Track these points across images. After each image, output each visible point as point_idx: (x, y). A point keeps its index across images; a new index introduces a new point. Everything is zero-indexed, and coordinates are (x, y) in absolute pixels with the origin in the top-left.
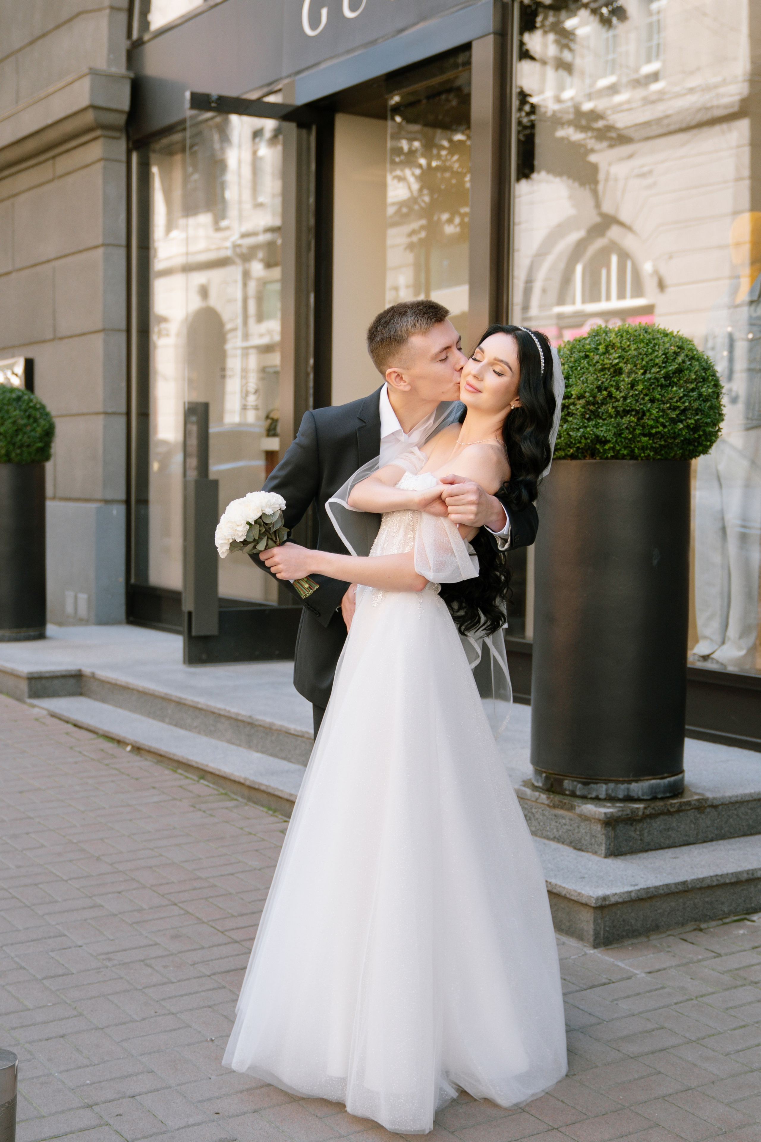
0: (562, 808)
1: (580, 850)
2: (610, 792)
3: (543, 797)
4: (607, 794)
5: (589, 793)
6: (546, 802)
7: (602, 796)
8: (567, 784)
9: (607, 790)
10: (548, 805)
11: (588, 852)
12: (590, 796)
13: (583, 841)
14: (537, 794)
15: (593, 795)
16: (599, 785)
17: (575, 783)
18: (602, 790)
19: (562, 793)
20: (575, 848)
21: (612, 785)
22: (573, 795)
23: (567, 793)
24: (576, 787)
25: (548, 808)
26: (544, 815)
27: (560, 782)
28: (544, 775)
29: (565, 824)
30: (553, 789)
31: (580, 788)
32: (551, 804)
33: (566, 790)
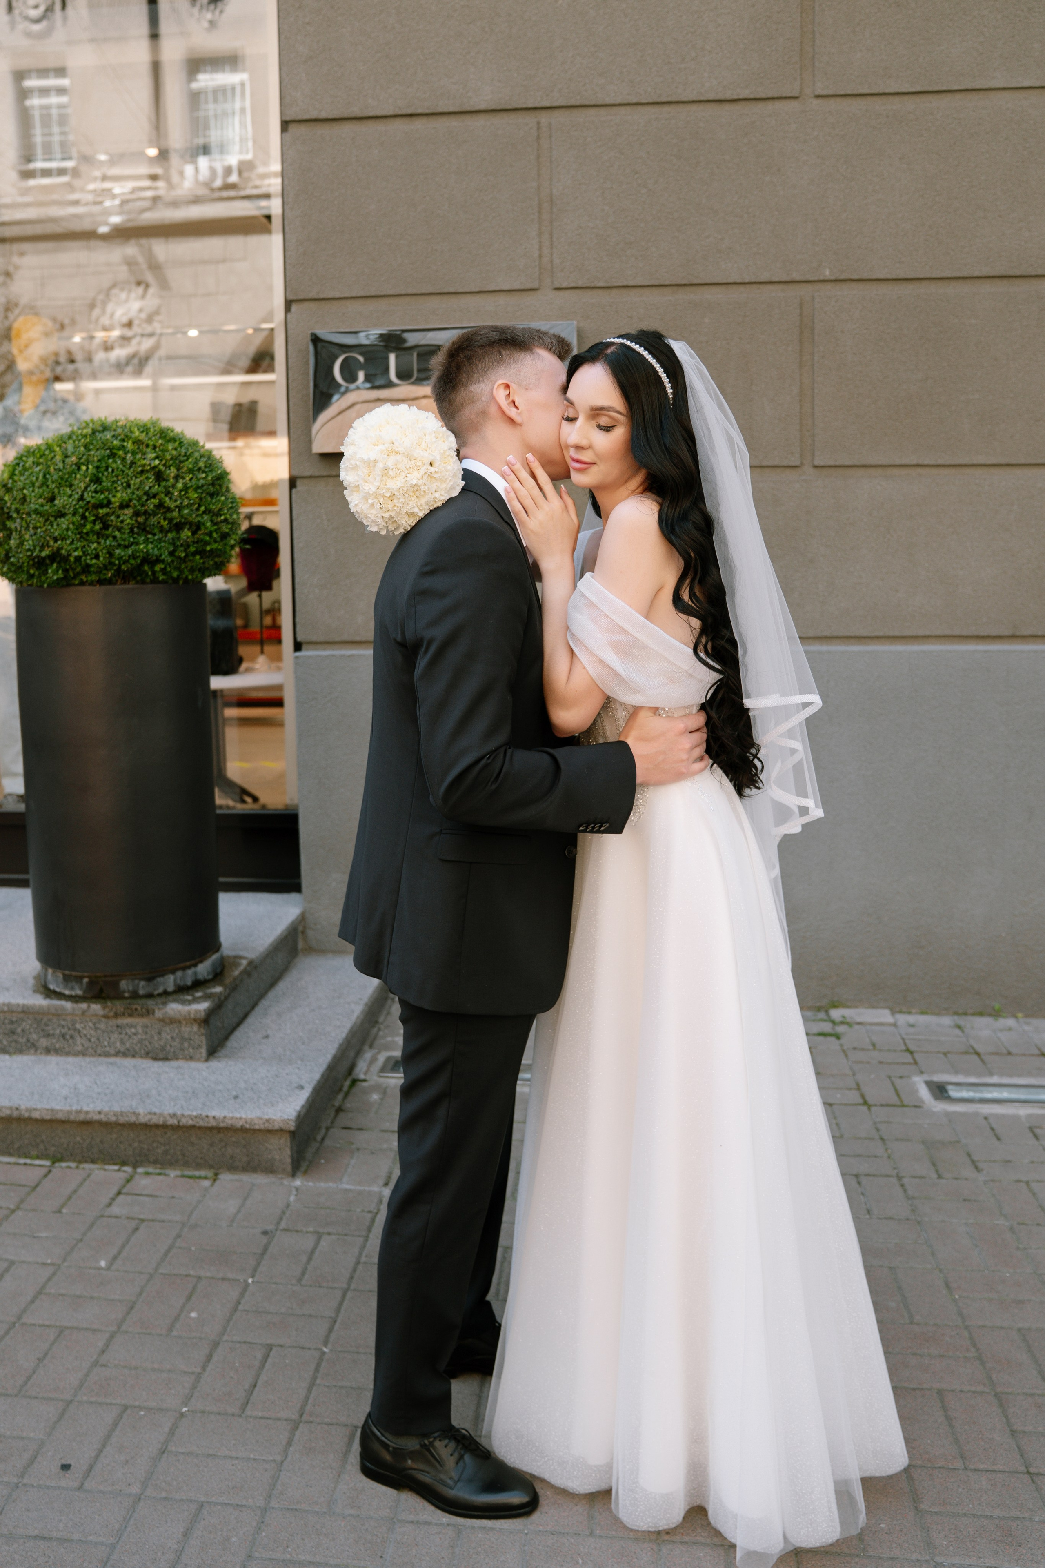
0: (130, 1015)
1: (166, 1059)
2: (178, 981)
3: (96, 1008)
4: (175, 985)
5: (155, 989)
6: (101, 1013)
7: (171, 988)
8: (124, 984)
9: (175, 981)
10: (105, 1017)
11: (177, 1059)
12: (156, 993)
13: (168, 1048)
14: (84, 1006)
15: (161, 990)
16: (166, 977)
17: (136, 982)
18: (169, 982)
19: (119, 996)
20: (155, 1059)
21: (179, 974)
22: (135, 995)
23: (126, 995)
24: (138, 985)
25: (103, 1020)
26: (96, 1029)
27: (116, 985)
28: (86, 980)
29: (135, 1034)
30: (104, 995)
31: (143, 987)
32: (112, 1014)
33: (124, 992)
